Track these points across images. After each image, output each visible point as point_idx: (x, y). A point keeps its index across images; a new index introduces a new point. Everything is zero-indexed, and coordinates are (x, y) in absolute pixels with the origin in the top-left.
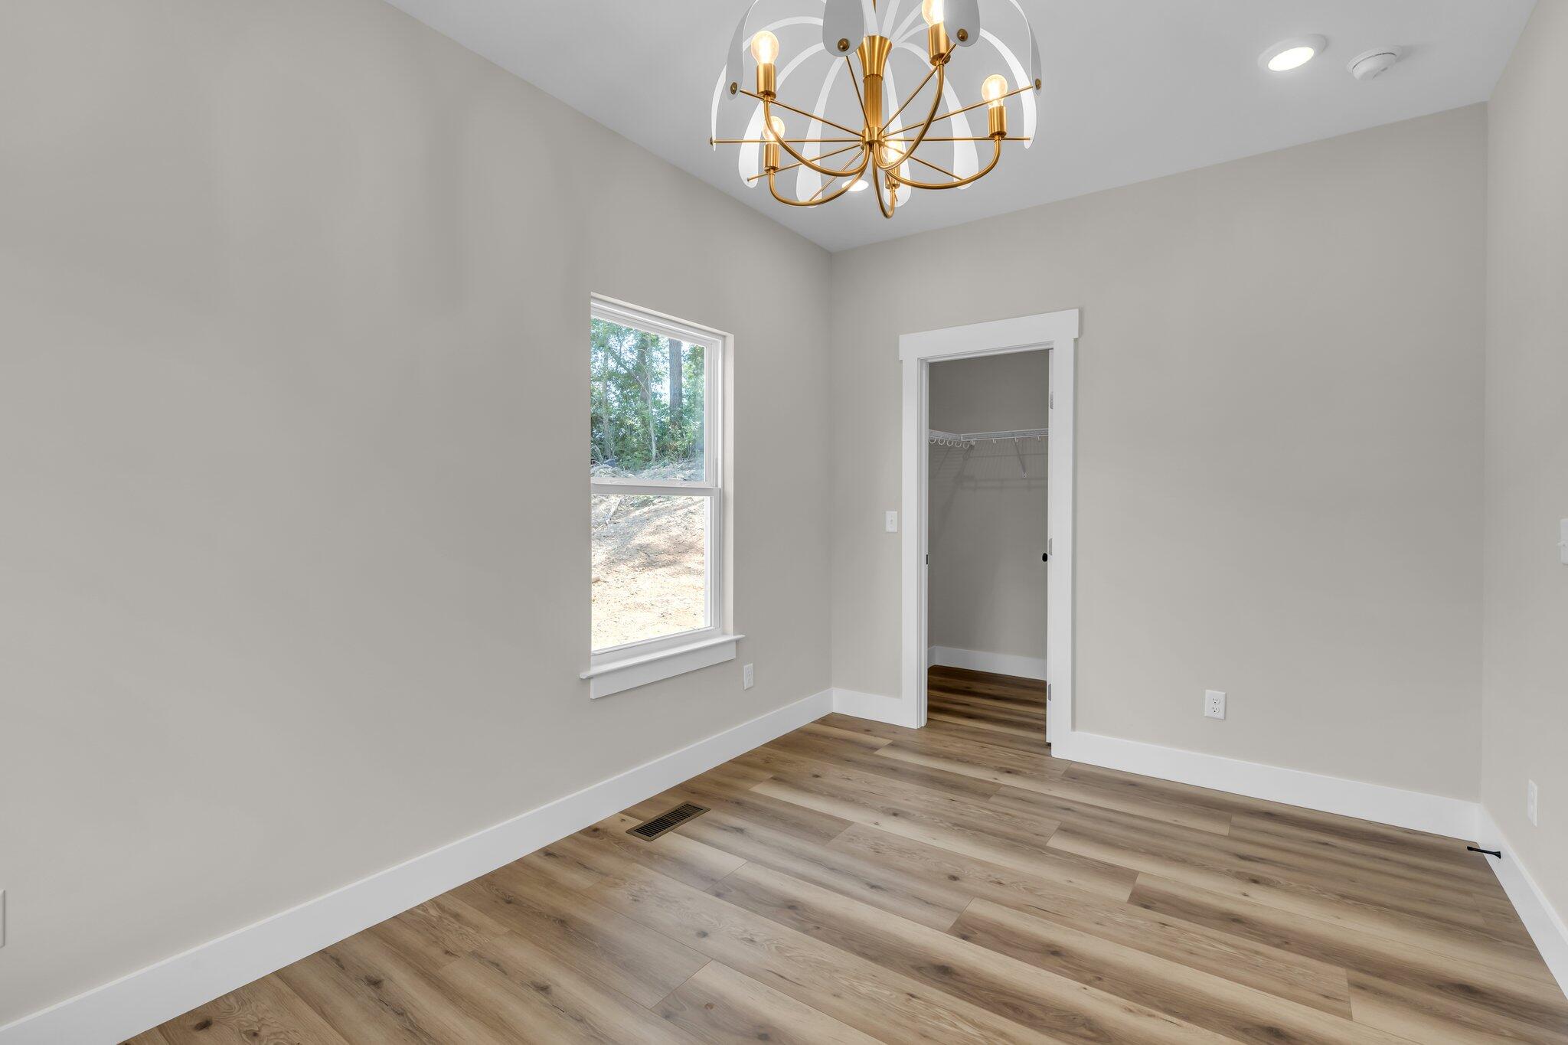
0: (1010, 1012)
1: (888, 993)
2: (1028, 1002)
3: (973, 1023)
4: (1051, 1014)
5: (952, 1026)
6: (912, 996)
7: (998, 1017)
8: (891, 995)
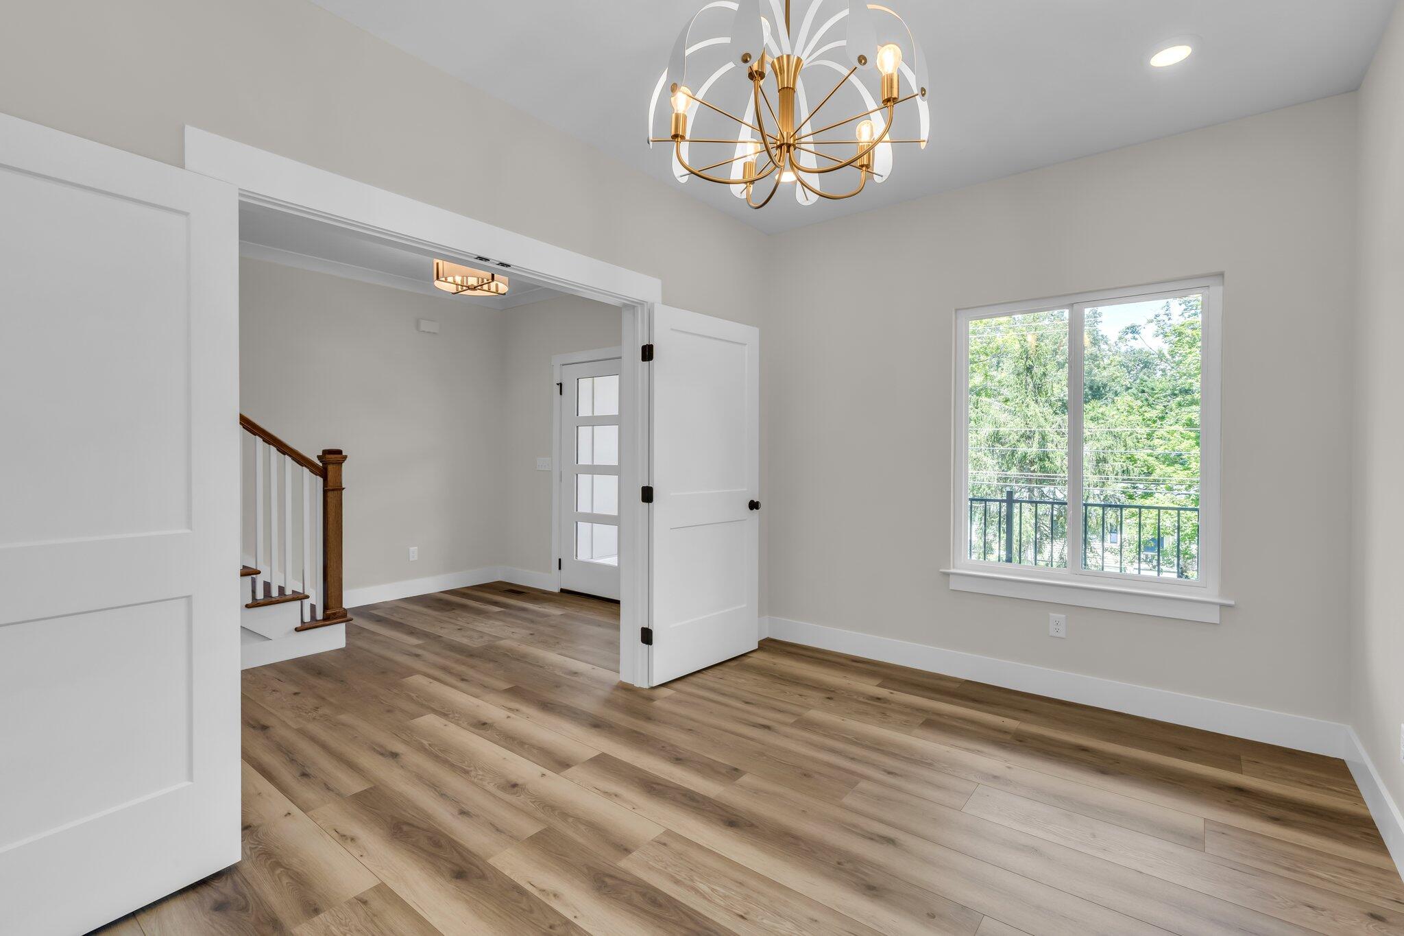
0: (661, 900)
1: (765, 921)
2: (640, 908)
3: (697, 891)
4: (625, 896)
5: (716, 890)
6: (742, 917)
7: (673, 895)
8: (762, 919)
